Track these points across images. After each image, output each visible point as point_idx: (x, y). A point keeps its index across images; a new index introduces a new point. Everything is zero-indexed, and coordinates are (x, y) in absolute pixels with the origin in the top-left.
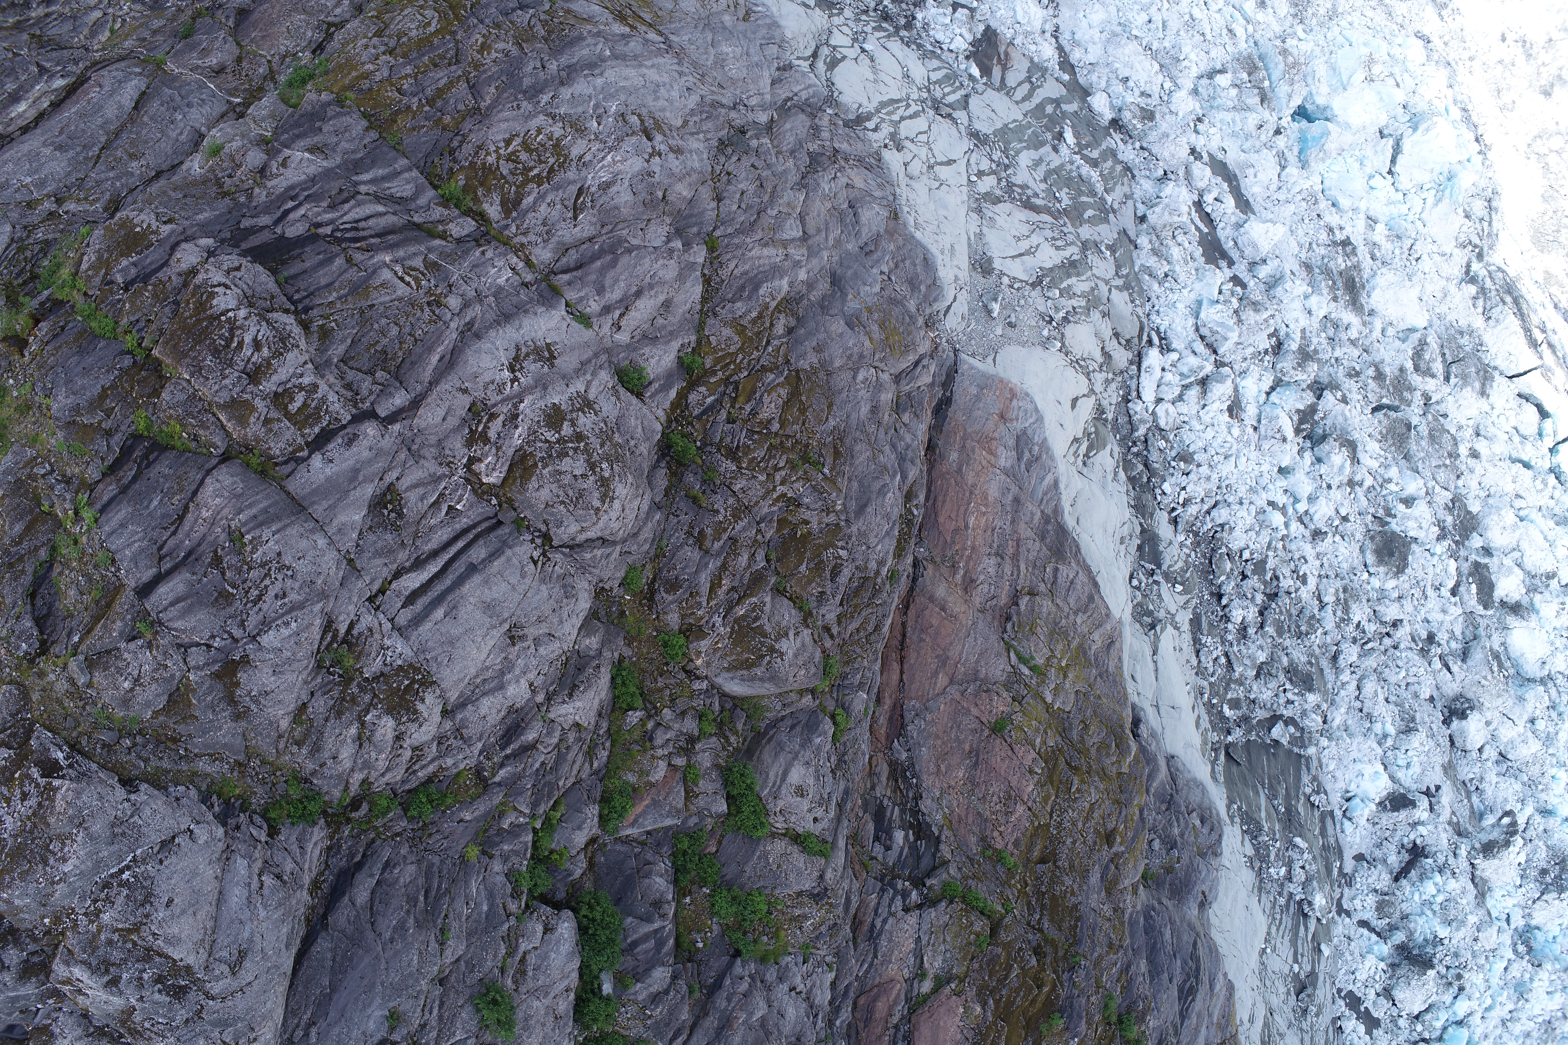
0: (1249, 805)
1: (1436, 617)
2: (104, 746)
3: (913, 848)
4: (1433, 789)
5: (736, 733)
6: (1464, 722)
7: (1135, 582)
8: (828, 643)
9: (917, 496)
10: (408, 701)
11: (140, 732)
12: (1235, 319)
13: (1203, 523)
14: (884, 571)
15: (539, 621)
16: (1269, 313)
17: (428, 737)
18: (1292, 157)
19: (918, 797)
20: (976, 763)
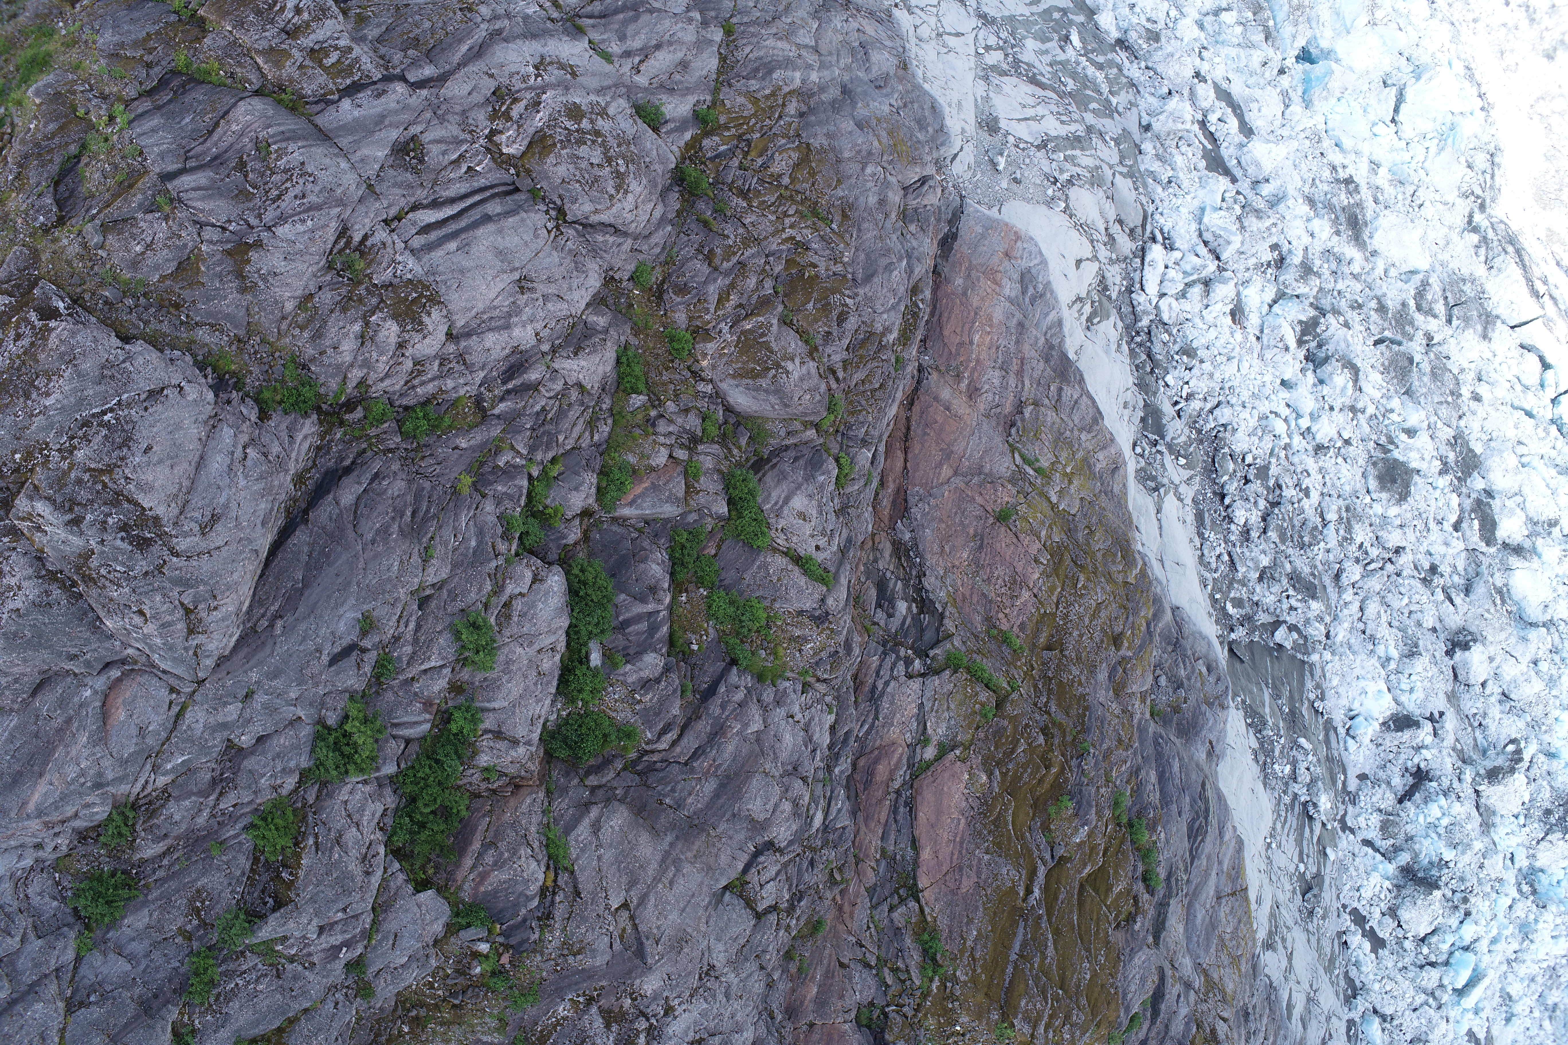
0: (1253, 700)
1: (1438, 549)
2: (106, 303)
3: (916, 619)
4: (1437, 716)
5: (739, 448)
6: (1467, 653)
7: (1138, 450)
8: (834, 385)
9: (922, 291)
10: (413, 312)
11: (145, 295)
12: (1238, 225)
13: (1206, 421)
14: (892, 337)
15: (549, 280)
16: (1271, 221)
17: (431, 352)
18: (1296, 97)
19: (921, 575)
20: (981, 547)
